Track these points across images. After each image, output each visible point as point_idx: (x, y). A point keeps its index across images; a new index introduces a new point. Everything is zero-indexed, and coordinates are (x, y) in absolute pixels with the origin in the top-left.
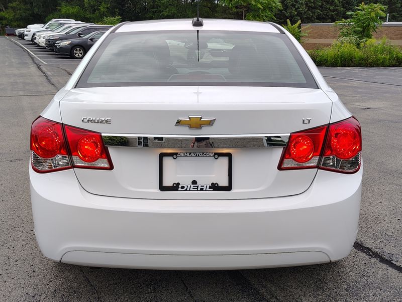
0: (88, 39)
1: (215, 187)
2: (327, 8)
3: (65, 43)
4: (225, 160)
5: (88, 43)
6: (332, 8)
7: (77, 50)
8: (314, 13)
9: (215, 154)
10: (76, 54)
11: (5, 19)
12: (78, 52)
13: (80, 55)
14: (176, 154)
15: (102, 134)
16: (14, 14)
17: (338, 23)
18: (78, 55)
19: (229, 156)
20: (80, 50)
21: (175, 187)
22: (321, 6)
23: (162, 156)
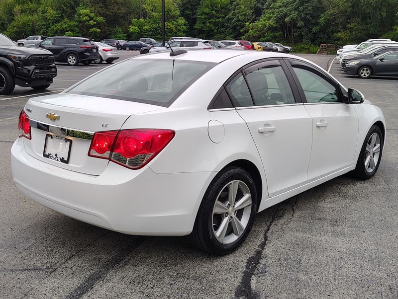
0: (377, 59)
1: (63, 160)
3: (354, 63)
4: (68, 143)
5: (377, 64)
7: (364, 70)
9: (65, 139)
10: (362, 73)
11: (342, 39)
12: (365, 72)
13: (366, 75)
14: (51, 136)
16: (350, 34)
18: (365, 75)
19: (71, 142)
20: (367, 70)
21: (48, 156)
23: (48, 136)
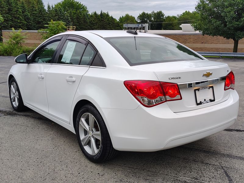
1: (211, 101)
2: (16, 21)
4: (211, 89)
6: (19, 21)
8: (8, 24)
9: (208, 87)
14: (199, 89)
15: (178, 84)
17: (40, 31)
19: (212, 87)
21: (201, 103)
22: (12, 20)
23: (195, 90)
